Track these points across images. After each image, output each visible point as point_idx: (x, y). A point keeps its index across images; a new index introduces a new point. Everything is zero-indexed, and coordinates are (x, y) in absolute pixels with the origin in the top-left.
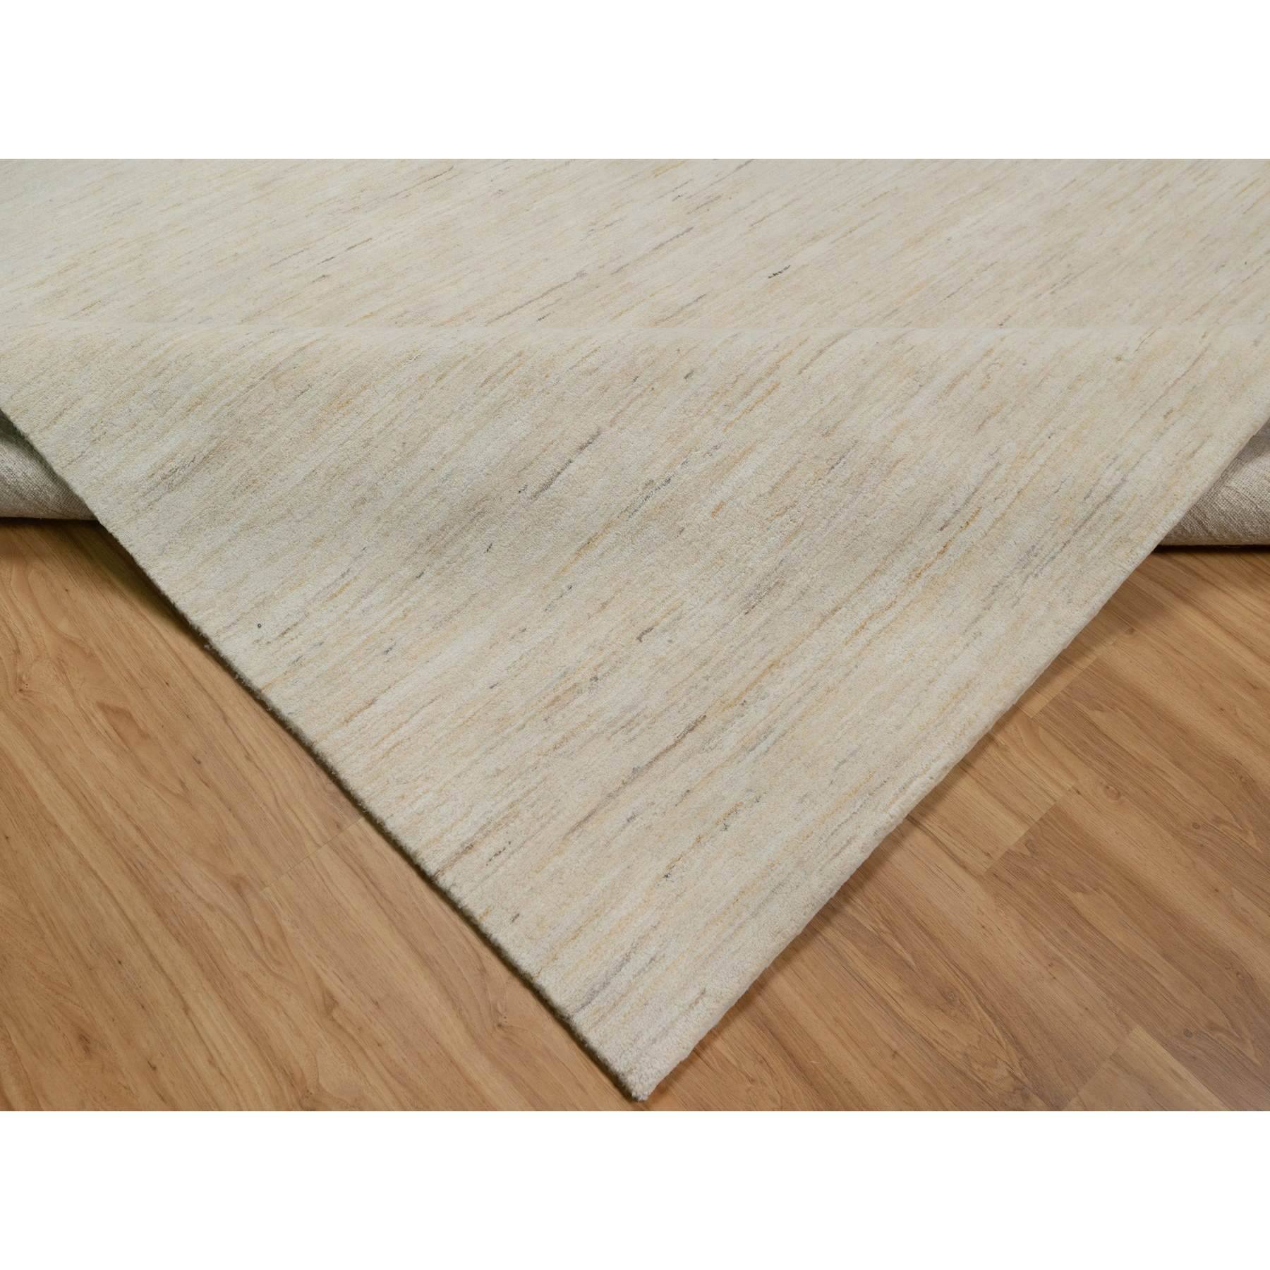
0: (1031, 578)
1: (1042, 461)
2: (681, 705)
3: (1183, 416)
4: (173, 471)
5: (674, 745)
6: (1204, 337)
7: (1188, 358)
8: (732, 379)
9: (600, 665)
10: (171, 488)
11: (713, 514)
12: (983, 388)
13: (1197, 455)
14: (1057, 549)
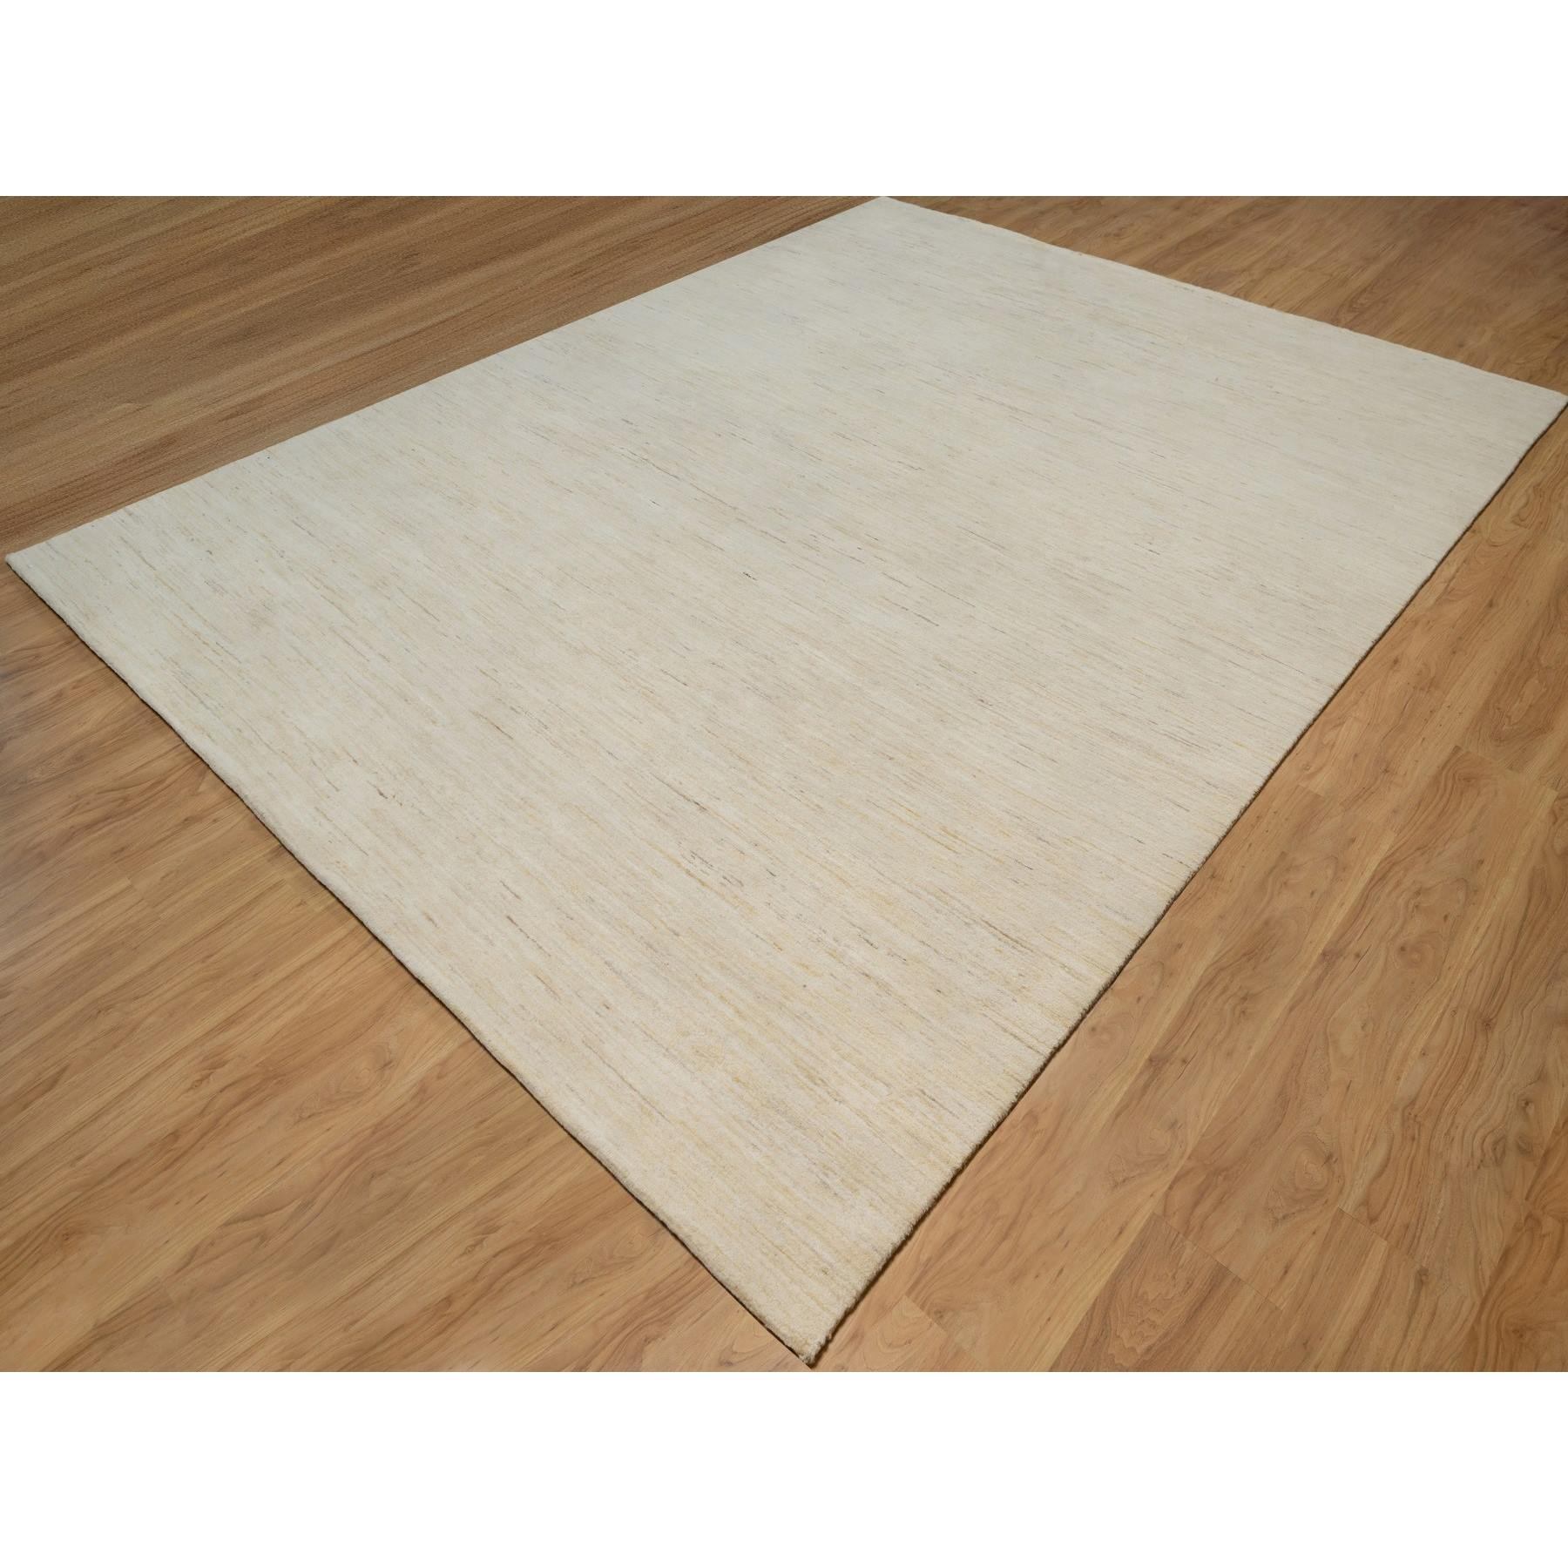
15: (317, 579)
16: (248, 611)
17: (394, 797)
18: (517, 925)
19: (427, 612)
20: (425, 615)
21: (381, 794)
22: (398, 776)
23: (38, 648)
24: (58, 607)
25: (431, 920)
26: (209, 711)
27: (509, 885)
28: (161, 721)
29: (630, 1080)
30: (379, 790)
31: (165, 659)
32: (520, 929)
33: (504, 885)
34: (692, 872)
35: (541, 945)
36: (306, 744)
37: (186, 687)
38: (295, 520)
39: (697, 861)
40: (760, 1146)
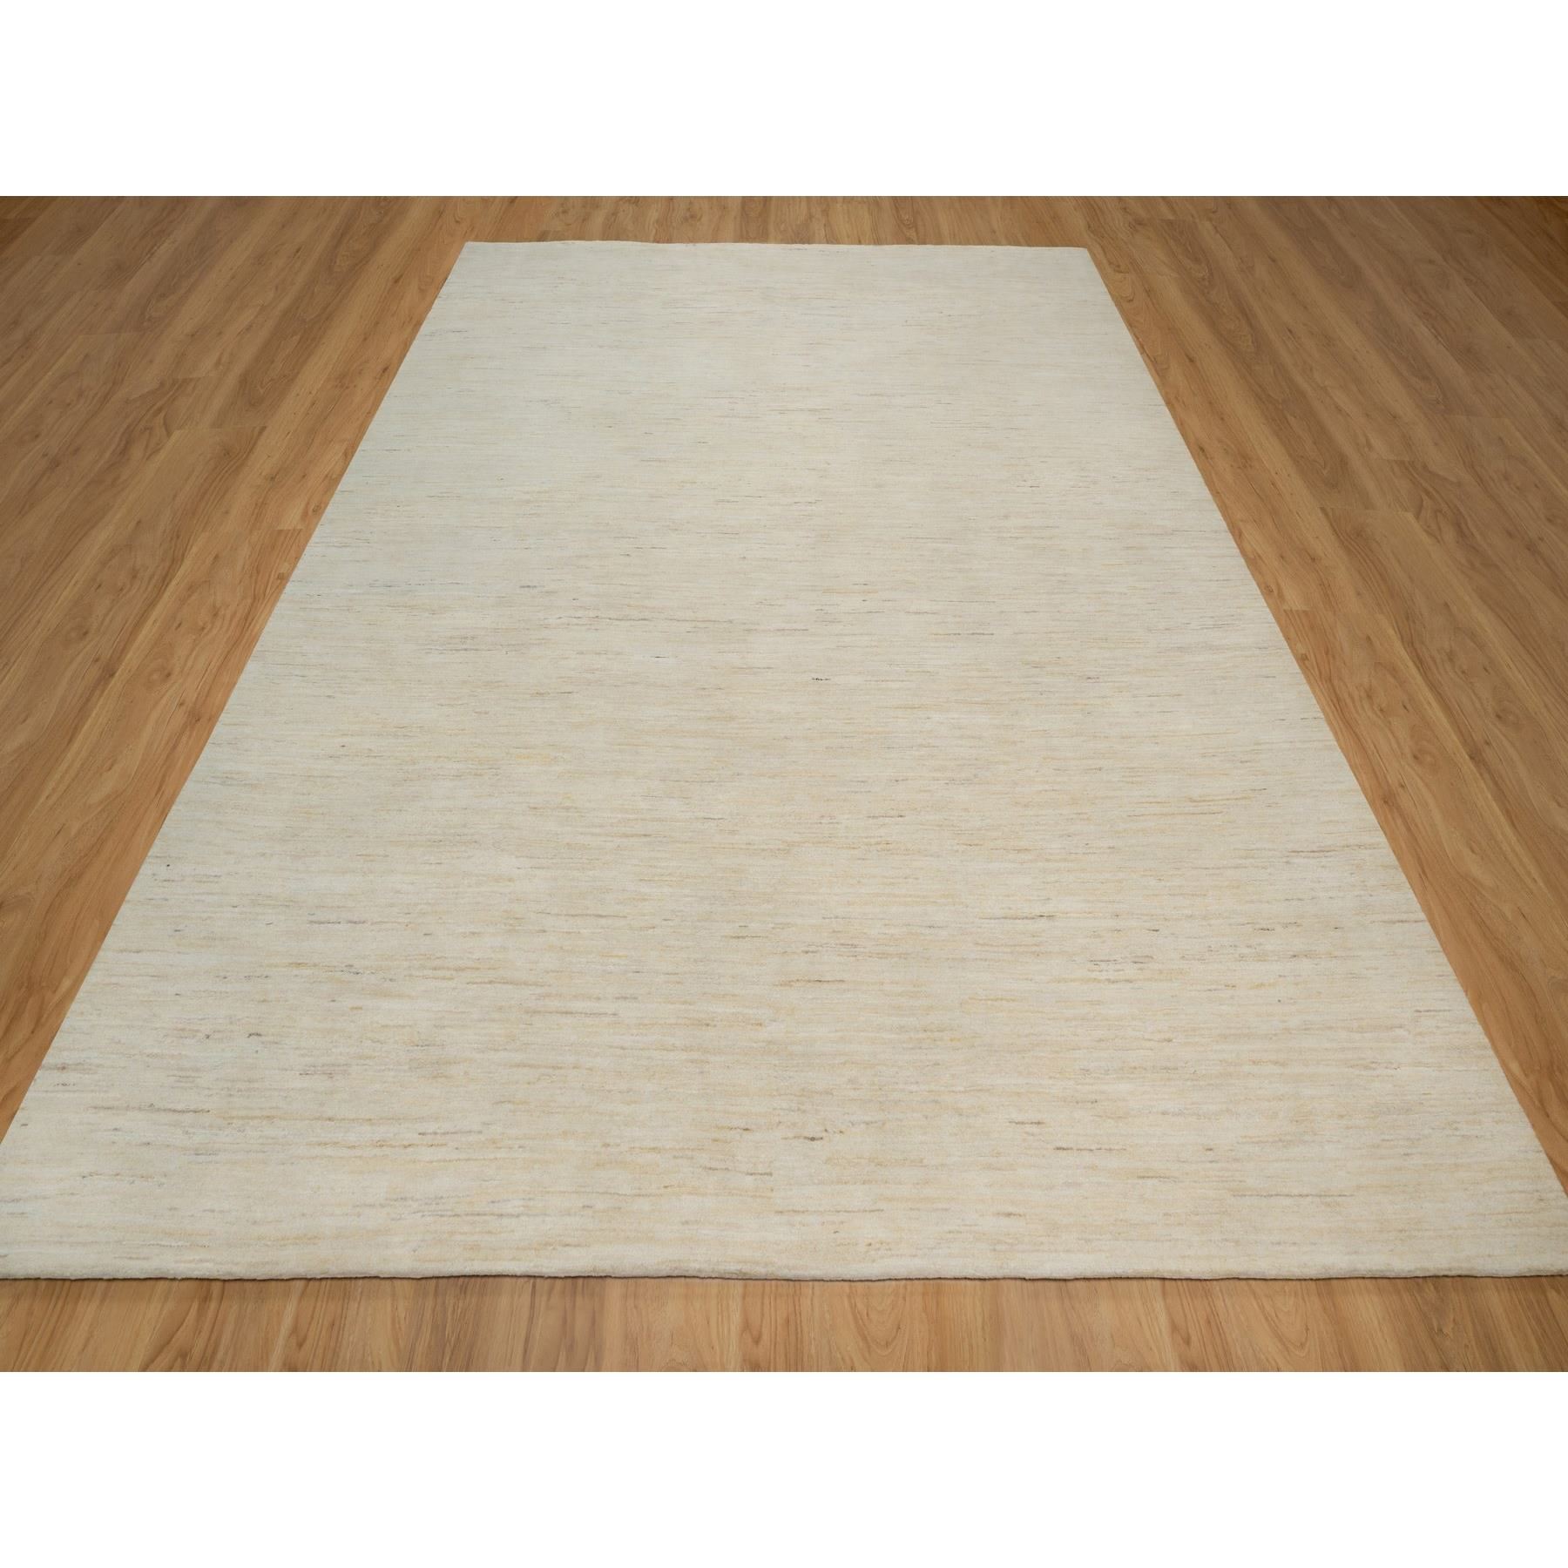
0: (420, 1214)
1: (498, 1156)
2: (211, 1093)
3: (593, 1217)
4: (232, 778)
5: (179, 1112)
6: (666, 1187)
7: (639, 1189)
8: (438, 955)
9: (219, 1031)
10: (223, 784)
11: (352, 1009)
12: (529, 1083)
13: (567, 1249)
14: (449, 1213)
15: (435, 969)
16: (406, 1067)
17: (826, 1130)
18: (1071, 1149)
19: (601, 916)
20: (603, 921)
21: (813, 1139)
22: (803, 1107)
23: (168, 1342)
24: (135, 1268)
25: (1009, 1215)
26: (523, 1218)
27: (1020, 1119)
28: (473, 1280)
29: (1296, 1192)
30: (805, 1138)
31: (382, 1206)
32: (1078, 1150)
33: (1017, 1123)
34: (1112, 978)
35: (1108, 1147)
36: (675, 1157)
37: (458, 1215)
38: (312, 918)
39: (1103, 965)
40: (1409, 1151)
